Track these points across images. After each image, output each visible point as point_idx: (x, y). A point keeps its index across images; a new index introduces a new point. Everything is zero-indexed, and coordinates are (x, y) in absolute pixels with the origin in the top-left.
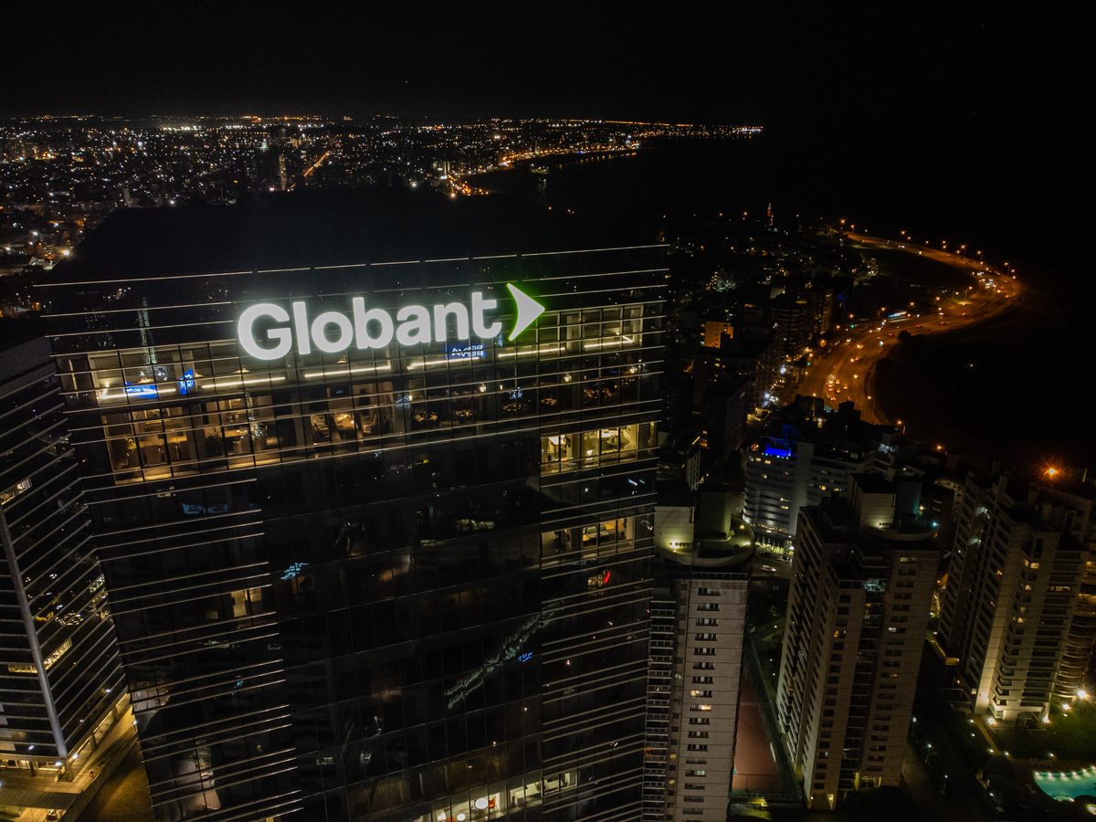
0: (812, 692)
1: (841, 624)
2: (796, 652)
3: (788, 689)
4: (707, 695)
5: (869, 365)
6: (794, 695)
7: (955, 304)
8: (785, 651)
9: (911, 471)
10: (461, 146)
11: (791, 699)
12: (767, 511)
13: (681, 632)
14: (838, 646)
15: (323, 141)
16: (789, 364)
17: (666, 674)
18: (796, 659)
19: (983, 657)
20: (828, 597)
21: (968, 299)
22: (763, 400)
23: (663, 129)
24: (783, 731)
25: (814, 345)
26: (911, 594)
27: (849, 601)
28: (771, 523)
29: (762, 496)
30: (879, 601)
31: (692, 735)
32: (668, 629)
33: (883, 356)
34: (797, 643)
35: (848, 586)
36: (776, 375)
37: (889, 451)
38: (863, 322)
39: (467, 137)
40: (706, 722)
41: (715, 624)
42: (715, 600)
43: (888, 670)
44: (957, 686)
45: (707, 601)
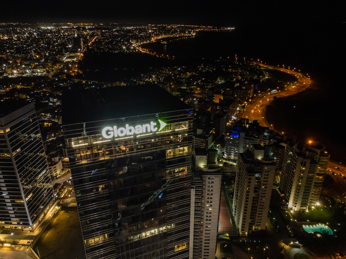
0: (241, 205)
1: (249, 186)
2: (237, 194)
3: (235, 204)
4: (211, 206)
5: (264, 107)
6: (237, 205)
7: (291, 87)
8: (235, 193)
9: (273, 141)
10: (139, 34)
11: (236, 206)
12: (231, 153)
13: (204, 189)
14: (248, 192)
15: (95, 32)
16: (240, 107)
17: (200, 200)
18: (237, 196)
19: (290, 194)
20: (245, 179)
21: (295, 85)
22: (232, 118)
23: (203, 28)
24: (234, 215)
25: (248, 101)
26: (268, 178)
27: (251, 180)
28: (232, 156)
29: (230, 148)
30: (259, 180)
31: (207, 216)
32: (200, 188)
33: (268, 104)
34: (238, 191)
35: (251, 175)
36: (236, 110)
37: (267, 135)
38: (263, 93)
39: (141, 31)
40: (210, 213)
41: (213, 187)
42: (213, 180)
43: (262, 198)
44: (283, 202)
45: (211, 181)
